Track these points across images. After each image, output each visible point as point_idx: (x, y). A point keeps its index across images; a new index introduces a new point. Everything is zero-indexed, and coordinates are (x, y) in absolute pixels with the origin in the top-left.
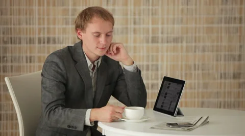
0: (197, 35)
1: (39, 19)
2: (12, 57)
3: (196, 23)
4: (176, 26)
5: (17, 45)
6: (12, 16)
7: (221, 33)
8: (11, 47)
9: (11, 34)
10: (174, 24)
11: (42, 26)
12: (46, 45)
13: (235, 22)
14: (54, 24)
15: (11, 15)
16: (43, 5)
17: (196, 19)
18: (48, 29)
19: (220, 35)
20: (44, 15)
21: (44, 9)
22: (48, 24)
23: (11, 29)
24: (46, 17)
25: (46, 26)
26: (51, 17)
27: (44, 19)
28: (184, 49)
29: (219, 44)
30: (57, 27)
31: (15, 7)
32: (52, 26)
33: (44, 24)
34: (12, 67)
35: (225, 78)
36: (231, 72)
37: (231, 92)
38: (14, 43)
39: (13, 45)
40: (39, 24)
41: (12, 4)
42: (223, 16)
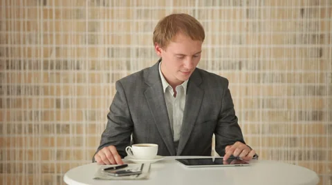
0: (261, 59)
1: (45, 36)
2: (8, 87)
3: (259, 43)
4: (231, 46)
5: (16, 71)
6: (9, 32)
7: (295, 56)
8: (8, 74)
9: (7, 56)
10: (228, 43)
11: (49, 46)
12: (55, 71)
13: (314, 42)
14: (66, 42)
15: (7, 30)
16: (51, 17)
17: (259, 37)
18: (58, 49)
19: (292, 59)
20: (51, 30)
21: (51, 23)
22: (58, 42)
23: (7, 49)
24: (54, 33)
25: (54, 46)
26: (62, 33)
27: (51, 35)
28: (244, 78)
29: (292, 71)
30: (69, 46)
31: (12, 20)
32: (62, 46)
33: (52, 43)
34: (8, 100)
35: (301, 119)
36: (310, 110)
37: (309, 138)
38: (12, 68)
39: (10, 71)
40: (45, 42)
41: (9, 16)
42: (298, 33)
